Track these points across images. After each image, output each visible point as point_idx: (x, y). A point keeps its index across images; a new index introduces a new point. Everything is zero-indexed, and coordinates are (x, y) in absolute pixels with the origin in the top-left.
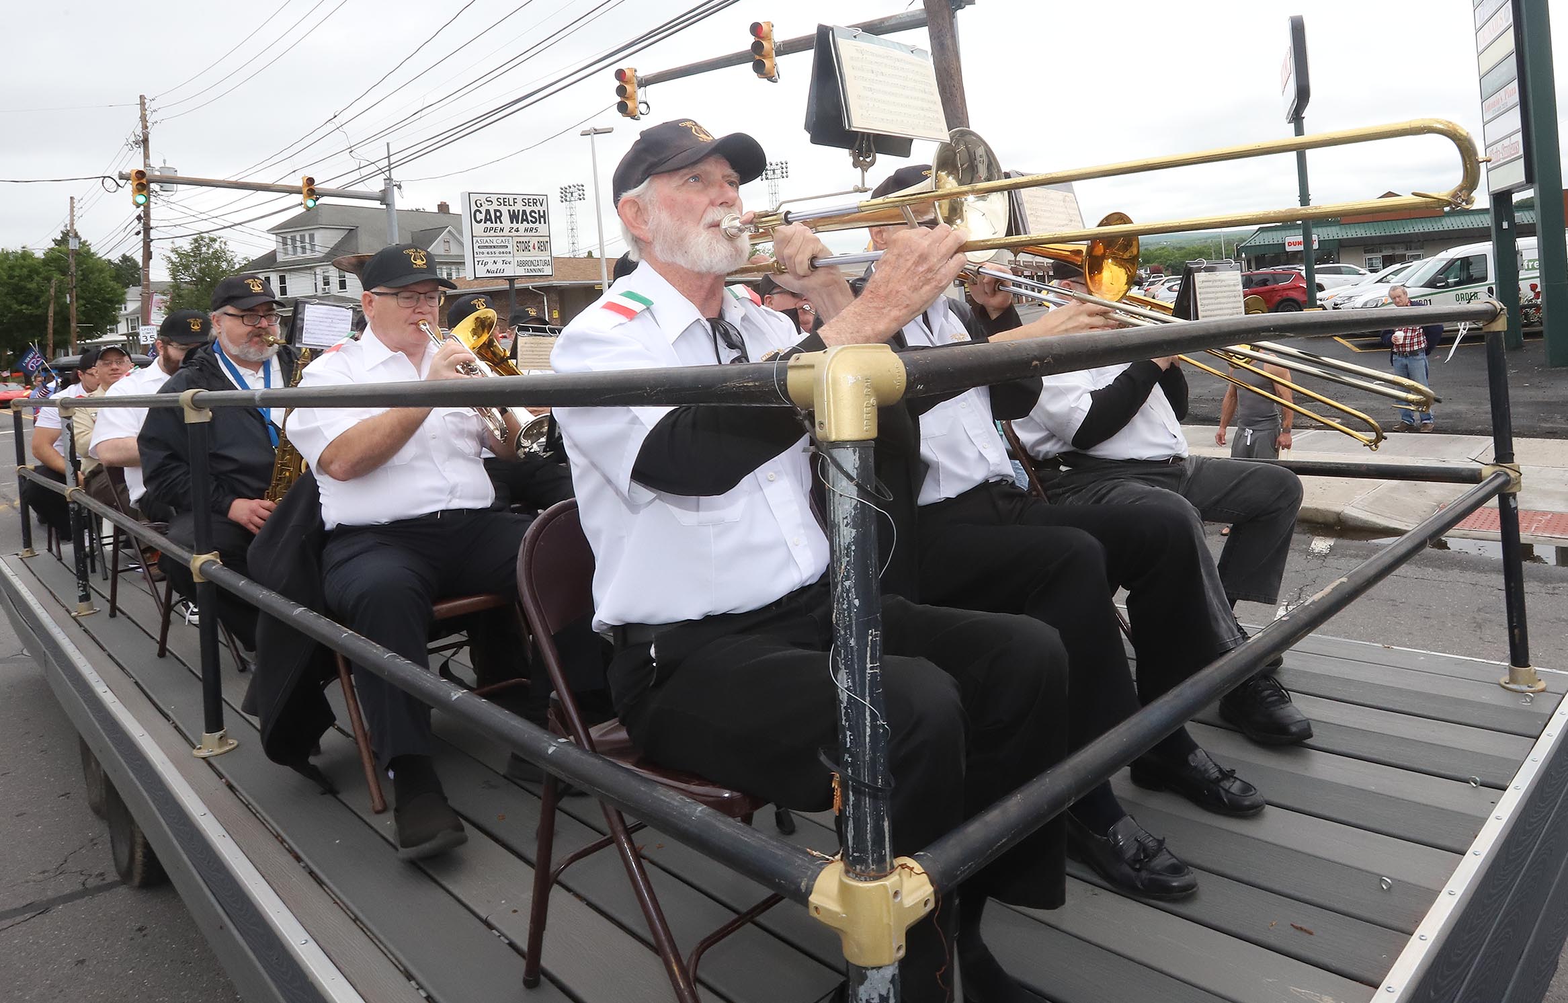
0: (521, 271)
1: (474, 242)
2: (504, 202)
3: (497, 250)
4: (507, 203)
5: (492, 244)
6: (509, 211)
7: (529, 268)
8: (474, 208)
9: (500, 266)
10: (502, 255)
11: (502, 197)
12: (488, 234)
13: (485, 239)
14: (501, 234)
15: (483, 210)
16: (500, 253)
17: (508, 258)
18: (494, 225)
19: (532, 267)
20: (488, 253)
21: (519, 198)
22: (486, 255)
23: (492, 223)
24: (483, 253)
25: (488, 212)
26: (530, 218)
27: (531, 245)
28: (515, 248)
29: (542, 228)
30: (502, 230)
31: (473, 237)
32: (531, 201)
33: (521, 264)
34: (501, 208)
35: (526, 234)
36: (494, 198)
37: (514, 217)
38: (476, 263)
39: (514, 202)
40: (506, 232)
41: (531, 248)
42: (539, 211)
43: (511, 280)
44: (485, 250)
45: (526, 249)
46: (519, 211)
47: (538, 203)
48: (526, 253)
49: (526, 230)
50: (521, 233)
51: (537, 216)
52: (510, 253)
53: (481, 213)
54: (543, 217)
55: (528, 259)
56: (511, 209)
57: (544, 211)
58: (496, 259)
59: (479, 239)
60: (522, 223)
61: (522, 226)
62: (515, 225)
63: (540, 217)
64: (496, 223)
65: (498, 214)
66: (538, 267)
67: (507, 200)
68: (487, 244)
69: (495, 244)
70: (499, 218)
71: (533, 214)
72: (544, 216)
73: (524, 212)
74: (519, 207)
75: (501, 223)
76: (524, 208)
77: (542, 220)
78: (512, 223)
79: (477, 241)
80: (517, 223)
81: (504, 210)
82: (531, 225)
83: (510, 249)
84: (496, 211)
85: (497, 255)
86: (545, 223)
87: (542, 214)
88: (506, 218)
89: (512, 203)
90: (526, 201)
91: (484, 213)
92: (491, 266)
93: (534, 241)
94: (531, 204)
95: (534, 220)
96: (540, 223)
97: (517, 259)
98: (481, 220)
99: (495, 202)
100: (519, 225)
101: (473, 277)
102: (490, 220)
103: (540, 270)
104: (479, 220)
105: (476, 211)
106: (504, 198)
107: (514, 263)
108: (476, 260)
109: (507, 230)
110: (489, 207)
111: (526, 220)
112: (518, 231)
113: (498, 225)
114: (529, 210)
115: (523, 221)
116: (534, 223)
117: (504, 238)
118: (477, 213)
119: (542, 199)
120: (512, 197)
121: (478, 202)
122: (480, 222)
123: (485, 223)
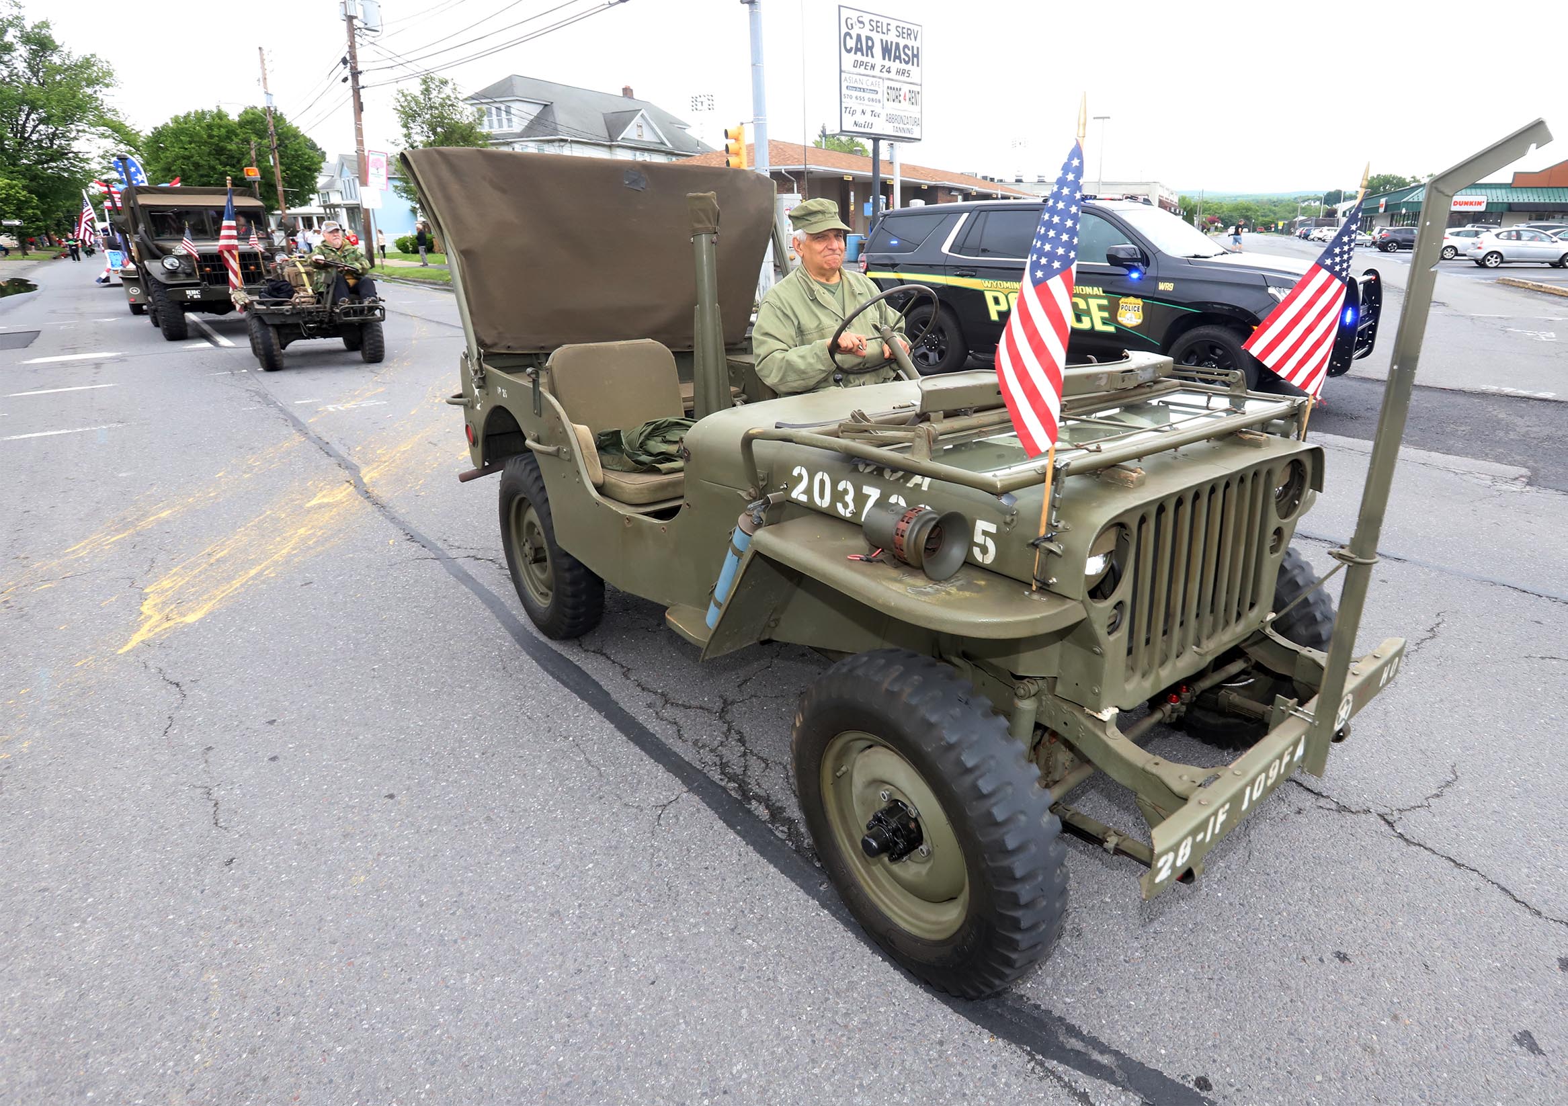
0: (889, 129)
1: (842, 79)
2: (878, 27)
3: (867, 95)
4: (879, 29)
5: (860, 86)
6: (882, 40)
7: (898, 126)
8: (844, 30)
9: (868, 118)
10: (871, 103)
11: (875, 18)
12: (856, 70)
13: (855, 77)
14: (872, 72)
15: (854, 33)
16: (869, 99)
17: (877, 108)
18: (865, 59)
19: (901, 126)
20: (857, 97)
21: (894, 24)
22: (854, 99)
23: (863, 55)
24: (851, 96)
25: (859, 37)
26: (903, 56)
27: (902, 93)
28: (886, 95)
29: (915, 72)
30: (873, 67)
31: (841, 71)
32: (905, 31)
33: (891, 119)
34: (873, 35)
35: (898, 77)
36: (866, 19)
37: (886, 50)
38: (843, 110)
39: (888, 30)
40: (876, 72)
41: (901, 98)
42: (912, 47)
43: (876, 139)
44: (855, 94)
45: (897, 99)
46: (892, 43)
47: (912, 36)
48: (896, 104)
49: (898, 72)
50: (893, 74)
51: (910, 53)
52: (879, 101)
53: (851, 38)
55: (898, 113)
56: (885, 38)
57: (918, 49)
58: (865, 108)
59: (848, 76)
60: (894, 61)
61: (895, 65)
62: (887, 63)
63: (914, 56)
64: (867, 55)
65: (870, 43)
66: (907, 126)
67: (879, 24)
68: (855, 85)
69: (864, 86)
70: (870, 48)
71: (906, 50)
72: (917, 56)
73: (897, 44)
74: (892, 37)
75: (873, 57)
76: (897, 40)
77: (915, 59)
78: (884, 59)
79: (846, 80)
80: (890, 60)
81: (877, 37)
82: (903, 66)
83: (879, 96)
84: (868, 38)
85: (866, 102)
86: (918, 65)
87: (915, 52)
88: (877, 50)
89: (885, 31)
90: (900, 30)
91: (855, 39)
92: (858, 117)
93: (905, 88)
94: (905, 35)
95: (907, 59)
96: (913, 65)
97: (886, 111)
98: (851, 48)
99: (868, 26)
100: (891, 64)
101: (837, 131)
102: (861, 50)
103: (909, 131)
104: (848, 48)
105: (847, 34)
106: (877, 22)
107: (883, 117)
108: (843, 106)
109: (878, 68)
110: (860, 31)
111: (899, 58)
112: (889, 72)
113: (869, 59)
114: (902, 42)
115: (896, 58)
116: (907, 63)
117: (874, 79)
118: (848, 37)
119: (916, 28)
120: (885, 21)
121: (849, 22)
122: (849, 51)
123: (855, 53)
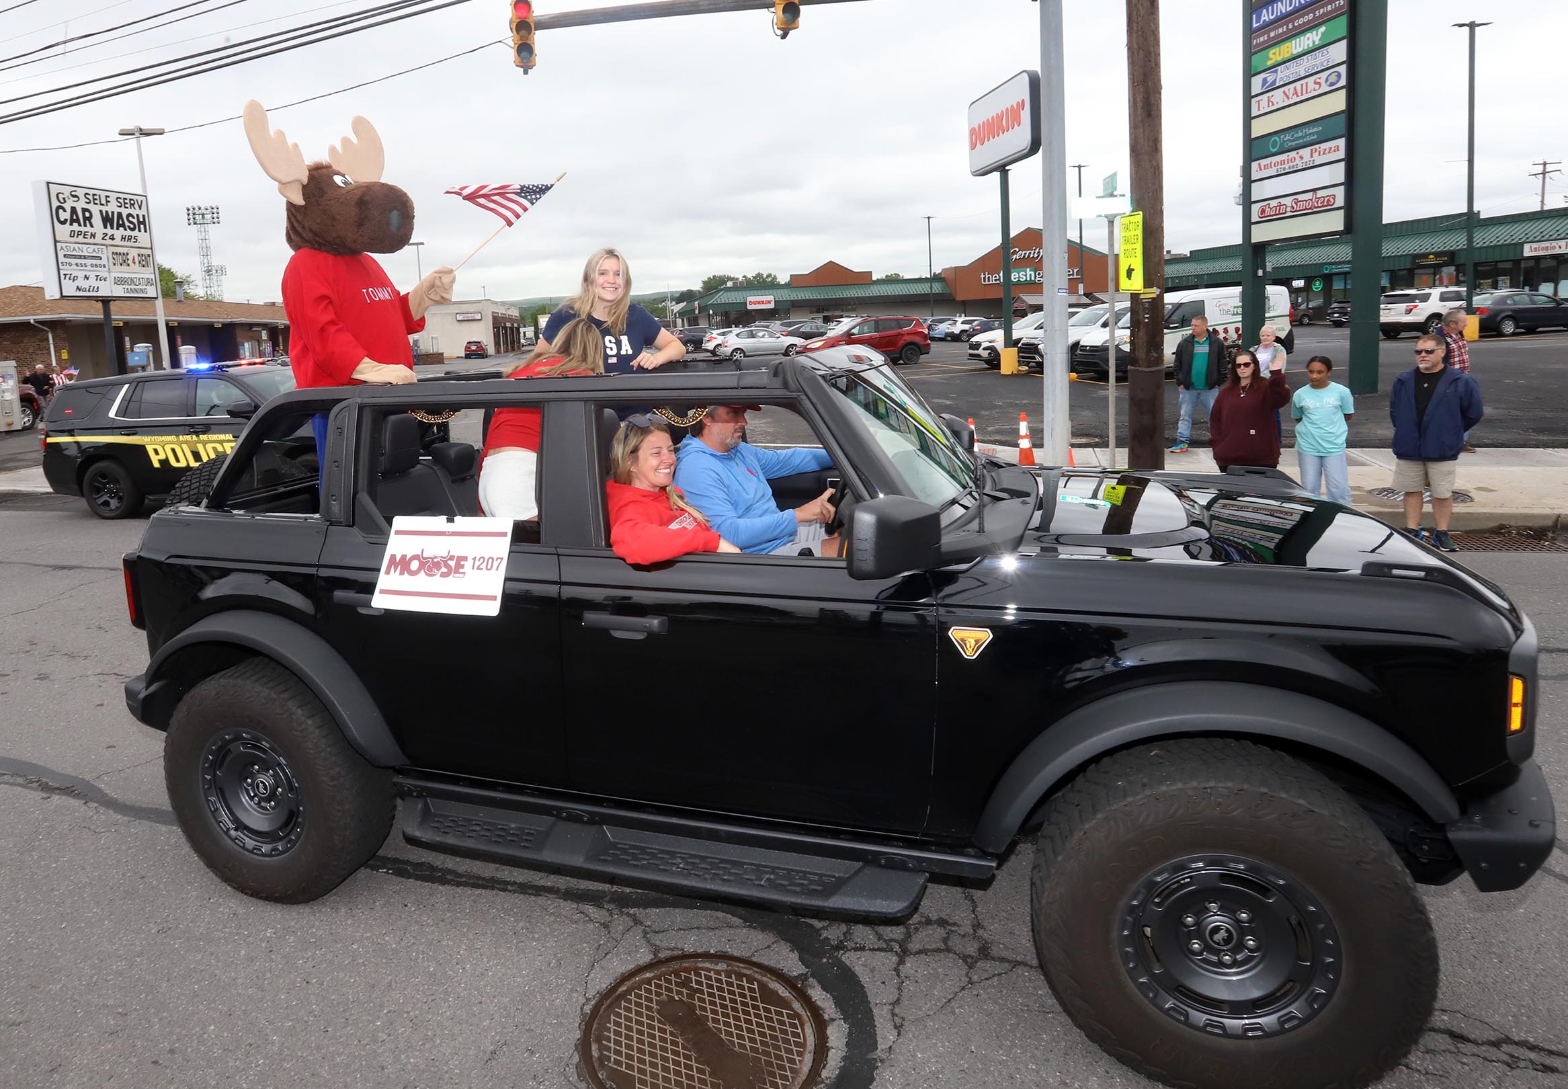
0: (119, 291)
1: (59, 249)
2: (94, 199)
3: (89, 262)
4: (97, 202)
5: (81, 254)
6: (101, 211)
7: (129, 287)
8: (55, 204)
9: (92, 282)
10: (94, 268)
11: (91, 192)
12: (74, 239)
13: (72, 246)
14: (92, 241)
15: (67, 206)
16: (92, 265)
17: (103, 273)
18: (83, 229)
19: (133, 287)
20: (77, 265)
21: (113, 197)
22: (74, 267)
23: (80, 225)
24: (70, 264)
25: (74, 210)
26: (127, 224)
27: (130, 257)
28: (111, 260)
29: (143, 237)
30: (93, 236)
31: (56, 241)
32: (128, 201)
33: (119, 281)
34: (91, 207)
35: (123, 243)
36: (80, 193)
37: (107, 220)
38: (62, 277)
39: (108, 202)
40: (98, 239)
41: (130, 262)
42: (138, 215)
43: (106, 302)
44: (74, 261)
45: (125, 262)
46: (113, 213)
47: (136, 206)
48: (124, 268)
49: (123, 238)
50: (118, 241)
51: (135, 221)
52: (104, 266)
53: (65, 211)
54: (142, 224)
55: (127, 275)
56: (104, 209)
57: (144, 216)
58: (88, 274)
59: (64, 245)
60: (118, 229)
61: (119, 233)
62: (109, 231)
63: (140, 223)
64: (85, 226)
65: (87, 214)
66: (140, 287)
67: (98, 197)
68: (74, 253)
69: (85, 253)
70: (88, 220)
71: (131, 219)
72: (144, 223)
73: (120, 214)
74: (113, 208)
75: (92, 226)
76: (120, 210)
77: (142, 226)
78: (105, 227)
79: (62, 249)
80: (112, 228)
81: (95, 209)
82: (129, 233)
83: (103, 262)
84: (84, 210)
85: (89, 268)
86: (146, 231)
87: (141, 220)
88: (97, 220)
89: (103, 202)
90: (121, 201)
91: (69, 210)
92: (81, 282)
93: (133, 253)
94: (128, 206)
95: (132, 226)
96: (140, 231)
97: (113, 275)
98: (66, 220)
99: (83, 199)
100: (114, 231)
101: (58, 296)
102: (78, 221)
103: (142, 291)
104: (62, 220)
105: (59, 208)
106: (94, 195)
107: (111, 280)
108: (62, 273)
109: (99, 237)
110: (74, 205)
111: (123, 225)
112: (113, 239)
113: (88, 229)
114: (125, 212)
115: (119, 226)
116: (133, 230)
117: (96, 247)
118: (61, 211)
119: (140, 198)
120: (103, 194)
121: (61, 196)
122: (64, 223)
123: (71, 224)
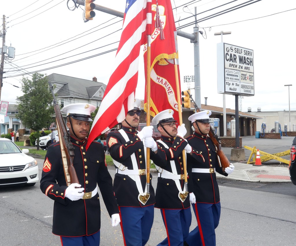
0: (242, 91)
1: (226, 72)
2: (238, 51)
3: (234, 77)
5: (232, 74)
6: (239, 56)
8: (226, 52)
9: (235, 86)
10: (236, 80)
12: (231, 68)
13: (230, 70)
14: (236, 69)
15: (229, 53)
17: (238, 82)
18: (233, 63)
19: (247, 89)
21: (243, 50)
22: (230, 79)
25: (231, 55)
26: (247, 62)
27: (247, 76)
28: (241, 77)
30: (236, 66)
31: (225, 68)
32: (247, 52)
33: (243, 87)
34: (236, 54)
35: (245, 70)
36: (233, 48)
37: (241, 60)
41: (247, 78)
42: (250, 58)
44: (230, 77)
45: (245, 79)
47: (250, 54)
48: (245, 81)
49: (245, 68)
51: (249, 61)
52: (239, 80)
53: (228, 55)
55: (245, 84)
56: (240, 55)
58: (233, 82)
59: (227, 70)
60: (244, 64)
62: (241, 65)
65: (235, 57)
68: (230, 73)
71: (248, 59)
72: (251, 62)
73: (245, 57)
74: (243, 55)
75: (236, 63)
78: (240, 63)
80: (242, 63)
81: (237, 55)
82: (247, 66)
83: (239, 77)
84: (234, 55)
85: (234, 80)
87: (251, 60)
88: (238, 60)
89: (240, 52)
91: (229, 55)
92: (231, 86)
93: (248, 74)
94: (247, 54)
96: (250, 65)
97: (241, 84)
98: (229, 59)
99: (234, 50)
102: (232, 60)
103: (250, 91)
104: (227, 59)
107: (240, 86)
108: (226, 81)
109: (238, 67)
110: (231, 53)
112: (243, 69)
116: (248, 64)
117: (237, 71)
119: (251, 51)
121: (228, 49)
123: (230, 61)
